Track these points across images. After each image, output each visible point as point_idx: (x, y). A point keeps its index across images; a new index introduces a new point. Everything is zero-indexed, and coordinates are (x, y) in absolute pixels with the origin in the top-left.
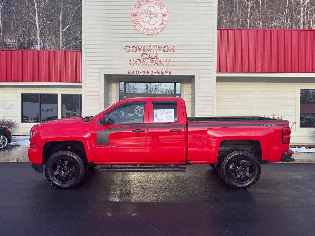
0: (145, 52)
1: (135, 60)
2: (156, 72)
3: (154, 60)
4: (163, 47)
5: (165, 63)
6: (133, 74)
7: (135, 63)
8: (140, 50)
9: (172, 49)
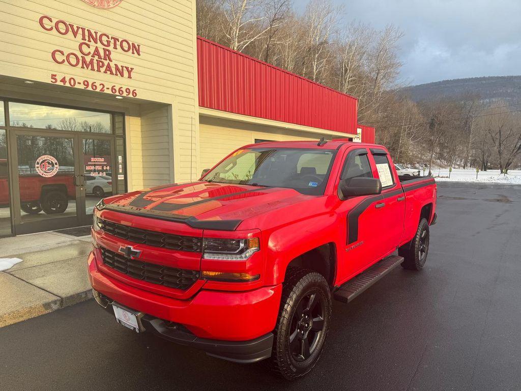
0: (87, 42)
1: (66, 54)
2: (110, 88)
3: (106, 63)
4: (120, 40)
5: (126, 74)
6: (62, 84)
7: (66, 60)
8: (75, 34)
9: (136, 49)
